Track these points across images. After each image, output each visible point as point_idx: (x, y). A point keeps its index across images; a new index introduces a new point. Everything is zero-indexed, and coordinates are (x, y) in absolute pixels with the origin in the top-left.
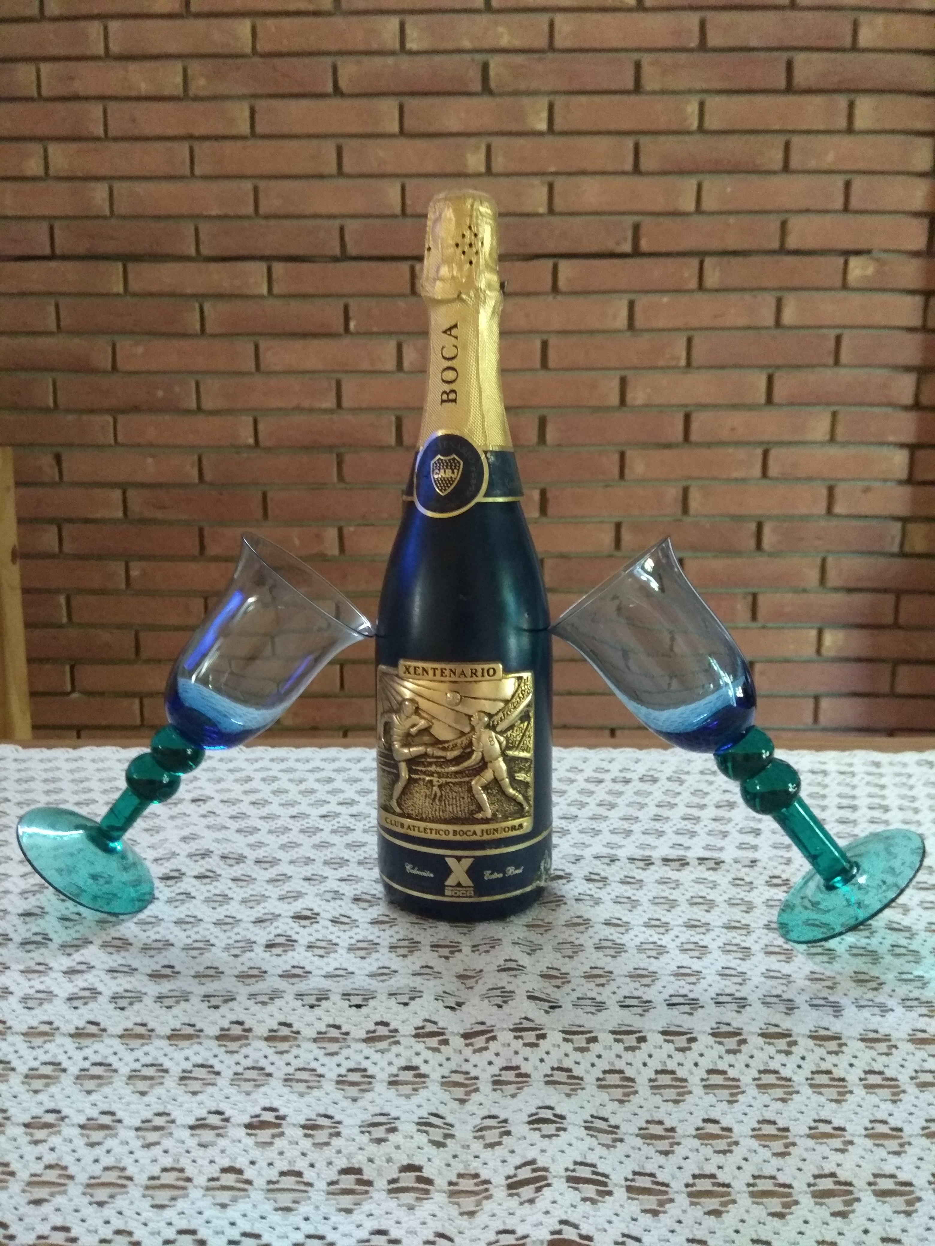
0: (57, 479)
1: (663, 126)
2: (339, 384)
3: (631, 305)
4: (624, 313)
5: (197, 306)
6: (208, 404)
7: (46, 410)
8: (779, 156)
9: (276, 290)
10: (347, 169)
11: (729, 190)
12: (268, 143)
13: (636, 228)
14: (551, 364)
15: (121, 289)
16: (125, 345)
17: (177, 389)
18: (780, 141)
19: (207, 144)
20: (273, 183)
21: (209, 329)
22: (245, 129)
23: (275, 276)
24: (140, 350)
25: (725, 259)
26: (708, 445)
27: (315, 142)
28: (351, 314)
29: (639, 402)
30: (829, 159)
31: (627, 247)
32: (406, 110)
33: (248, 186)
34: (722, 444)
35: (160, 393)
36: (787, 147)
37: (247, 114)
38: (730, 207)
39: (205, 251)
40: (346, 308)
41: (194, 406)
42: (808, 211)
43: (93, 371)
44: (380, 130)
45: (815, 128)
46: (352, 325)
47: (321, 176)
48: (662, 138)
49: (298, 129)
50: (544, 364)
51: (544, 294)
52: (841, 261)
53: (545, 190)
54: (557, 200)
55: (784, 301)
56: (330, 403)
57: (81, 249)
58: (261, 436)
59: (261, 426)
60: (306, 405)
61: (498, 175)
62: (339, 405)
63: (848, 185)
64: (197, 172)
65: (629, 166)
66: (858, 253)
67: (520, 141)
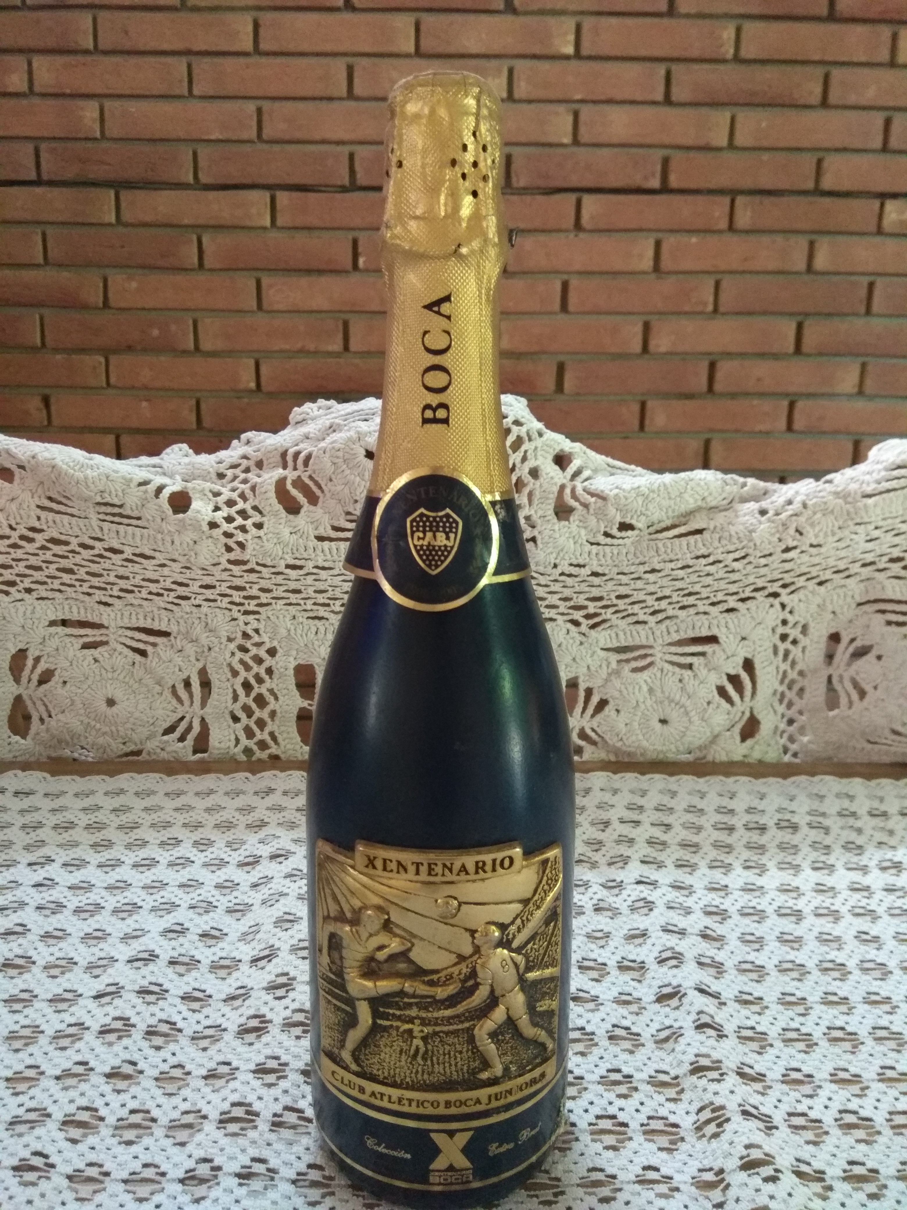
0: (46, 422)
1: (695, 53)
2: (346, 324)
3: (658, 244)
4: (650, 253)
5: (195, 238)
6: (206, 345)
7: (34, 349)
8: (818, 89)
9: (279, 222)
10: (358, 90)
11: (764, 125)
12: (274, 61)
13: (666, 162)
14: (571, 308)
15: (113, 219)
16: (117, 279)
17: (173, 328)
18: (820, 71)
19: (207, 60)
20: (277, 104)
21: (207, 264)
22: (248, 44)
23: (279, 206)
24: (134, 285)
25: (757, 199)
26: (733, 396)
27: (323, 60)
28: (360, 250)
29: (663, 349)
30: (870, 95)
31: (655, 183)
32: (423, 28)
33: (251, 107)
34: (748, 395)
35: (156, 332)
36: (827, 79)
37: (250, 28)
38: (765, 143)
39: (204, 178)
40: (355, 242)
41: (191, 346)
42: (845, 150)
43: (85, 307)
44: (394, 49)
45: (855, 59)
46: (361, 261)
47: (330, 99)
48: (694, 67)
49: (305, 47)
50: (564, 307)
51: (566, 231)
52: (877, 203)
53: (570, 119)
54: (582, 130)
55: (817, 245)
56: (336, 346)
57: (69, 174)
58: (263, 379)
59: (263, 370)
60: (312, 347)
61: (520, 101)
62: (346, 348)
63: (888, 123)
64: (196, 92)
65: (659, 96)
66: (895, 196)
67: (545, 66)
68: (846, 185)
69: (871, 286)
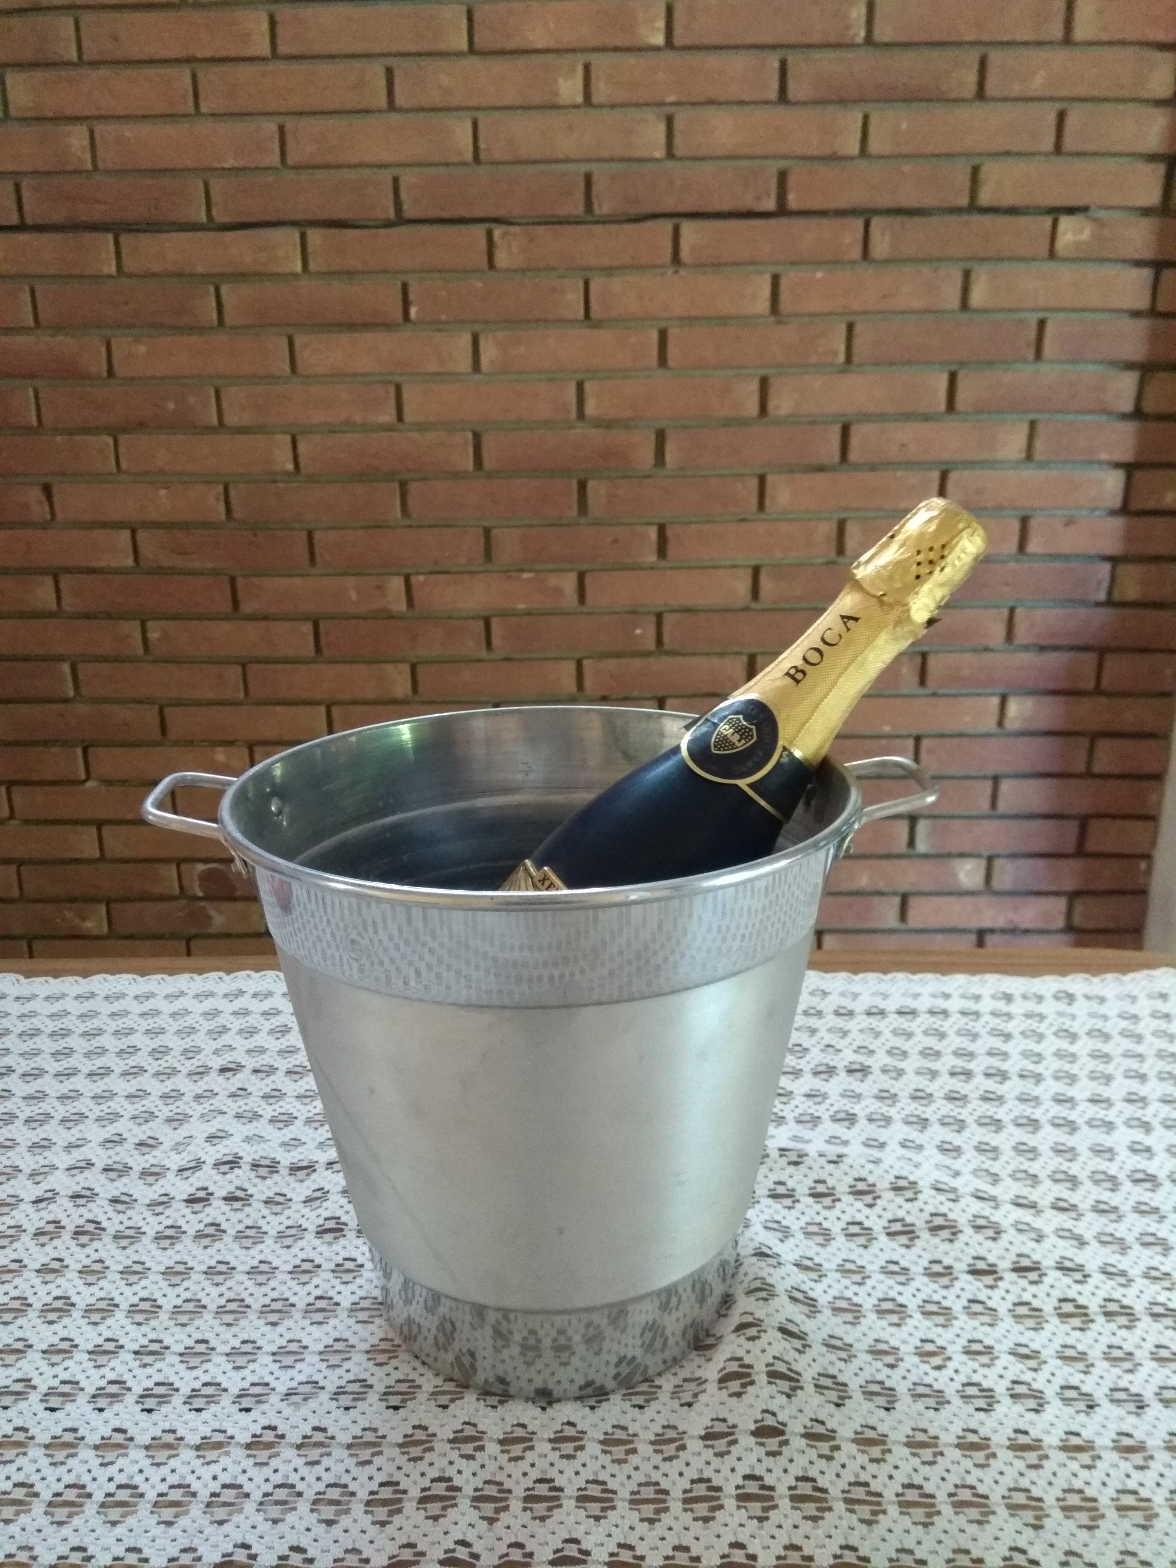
0: (48, 517)
1: (816, 38)
2: (398, 389)
3: (776, 281)
4: (766, 292)
5: (212, 289)
6: (231, 419)
7: (28, 430)
8: (972, 78)
9: (312, 267)
10: (400, 100)
11: (904, 125)
12: (295, 66)
13: (783, 177)
14: (671, 363)
15: (113, 269)
16: (122, 345)
17: (192, 400)
18: (972, 57)
19: (215, 69)
20: (303, 122)
21: (228, 320)
22: (264, 49)
23: (310, 249)
24: (142, 349)
25: (899, 219)
26: (873, 467)
27: (356, 64)
28: (412, 297)
29: (784, 411)
30: (1038, 83)
31: (770, 204)
32: (477, 17)
33: (270, 127)
34: (890, 465)
35: (171, 406)
36: (983, 63)
37: (265, 26)
38: (906, 149)
39: (220, 217)
40: (405, 288)
41: (215, 421)
42: (1007, 153)
43: (86, 377)
44: (442, 47)
45: (1019, 38)
46: (413, 311)
47: (367, 111)
48: (816, 55)
49: (334, 49)
50: (663, 360)
51: (662, 266)
52: (1048, 221)
53: (662, 127)
54: (678, 140)
55: (973, 276)
56: (387, 416)
57: (58, 216)
58: (302, 460)
59: (302, 448)
60: (358, 418)
61: (600, 106)
62: (400, 418)
63: (1061, 117)
64: (204, 109)
65: (772, 93)
66: (1071, 211)
67: (631, 60)
68: (1009, 200)
69: (1042, 324)
